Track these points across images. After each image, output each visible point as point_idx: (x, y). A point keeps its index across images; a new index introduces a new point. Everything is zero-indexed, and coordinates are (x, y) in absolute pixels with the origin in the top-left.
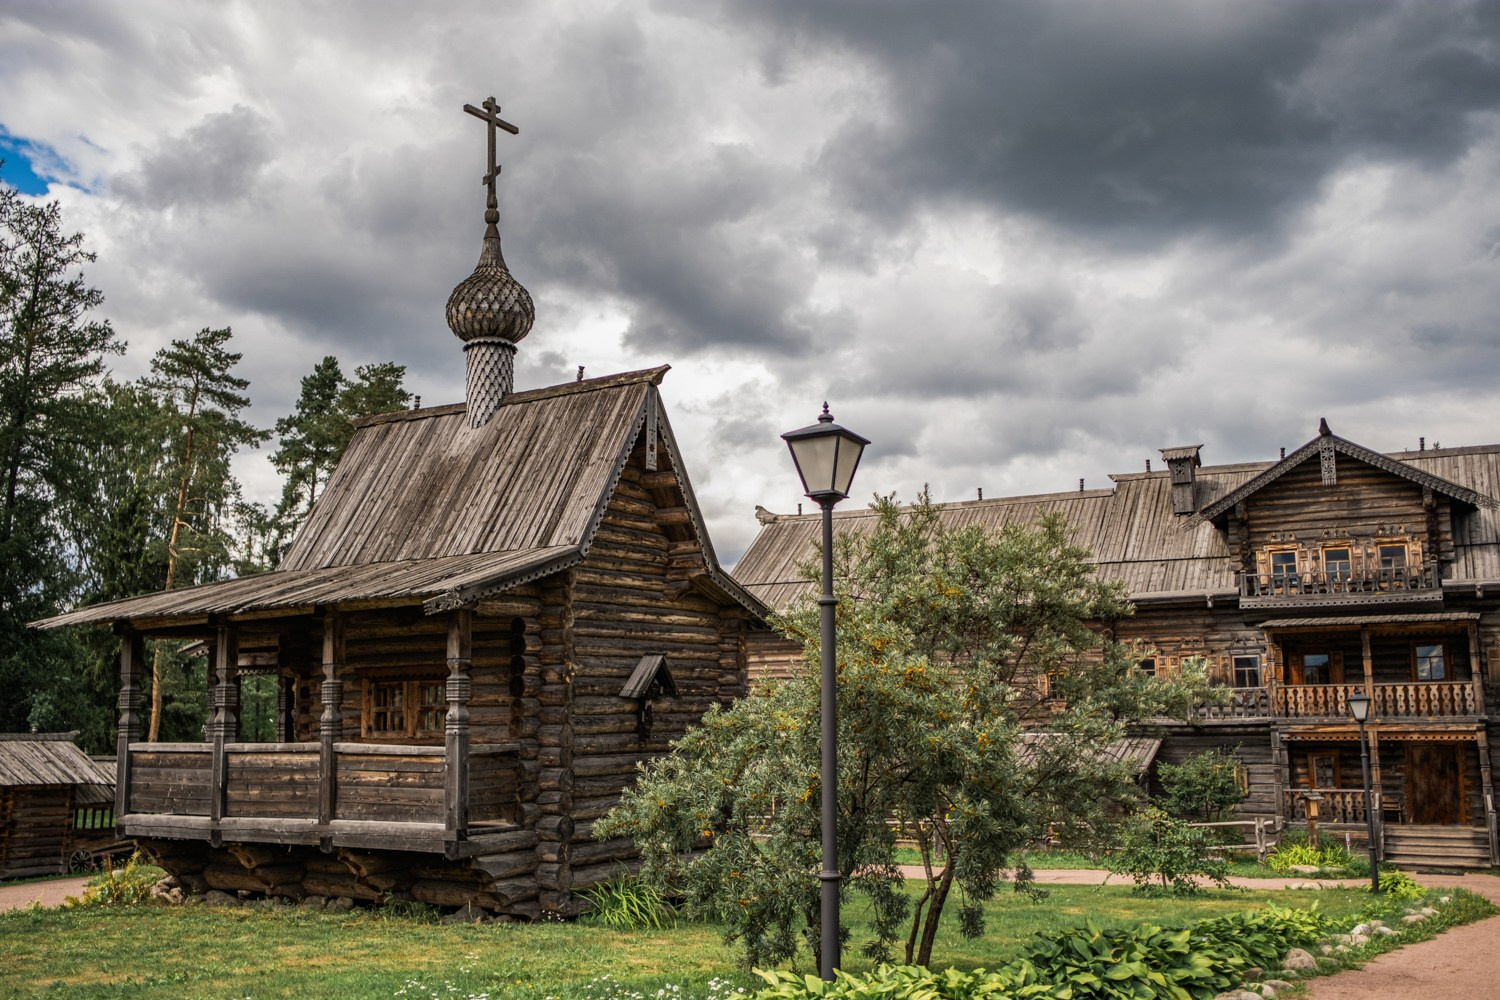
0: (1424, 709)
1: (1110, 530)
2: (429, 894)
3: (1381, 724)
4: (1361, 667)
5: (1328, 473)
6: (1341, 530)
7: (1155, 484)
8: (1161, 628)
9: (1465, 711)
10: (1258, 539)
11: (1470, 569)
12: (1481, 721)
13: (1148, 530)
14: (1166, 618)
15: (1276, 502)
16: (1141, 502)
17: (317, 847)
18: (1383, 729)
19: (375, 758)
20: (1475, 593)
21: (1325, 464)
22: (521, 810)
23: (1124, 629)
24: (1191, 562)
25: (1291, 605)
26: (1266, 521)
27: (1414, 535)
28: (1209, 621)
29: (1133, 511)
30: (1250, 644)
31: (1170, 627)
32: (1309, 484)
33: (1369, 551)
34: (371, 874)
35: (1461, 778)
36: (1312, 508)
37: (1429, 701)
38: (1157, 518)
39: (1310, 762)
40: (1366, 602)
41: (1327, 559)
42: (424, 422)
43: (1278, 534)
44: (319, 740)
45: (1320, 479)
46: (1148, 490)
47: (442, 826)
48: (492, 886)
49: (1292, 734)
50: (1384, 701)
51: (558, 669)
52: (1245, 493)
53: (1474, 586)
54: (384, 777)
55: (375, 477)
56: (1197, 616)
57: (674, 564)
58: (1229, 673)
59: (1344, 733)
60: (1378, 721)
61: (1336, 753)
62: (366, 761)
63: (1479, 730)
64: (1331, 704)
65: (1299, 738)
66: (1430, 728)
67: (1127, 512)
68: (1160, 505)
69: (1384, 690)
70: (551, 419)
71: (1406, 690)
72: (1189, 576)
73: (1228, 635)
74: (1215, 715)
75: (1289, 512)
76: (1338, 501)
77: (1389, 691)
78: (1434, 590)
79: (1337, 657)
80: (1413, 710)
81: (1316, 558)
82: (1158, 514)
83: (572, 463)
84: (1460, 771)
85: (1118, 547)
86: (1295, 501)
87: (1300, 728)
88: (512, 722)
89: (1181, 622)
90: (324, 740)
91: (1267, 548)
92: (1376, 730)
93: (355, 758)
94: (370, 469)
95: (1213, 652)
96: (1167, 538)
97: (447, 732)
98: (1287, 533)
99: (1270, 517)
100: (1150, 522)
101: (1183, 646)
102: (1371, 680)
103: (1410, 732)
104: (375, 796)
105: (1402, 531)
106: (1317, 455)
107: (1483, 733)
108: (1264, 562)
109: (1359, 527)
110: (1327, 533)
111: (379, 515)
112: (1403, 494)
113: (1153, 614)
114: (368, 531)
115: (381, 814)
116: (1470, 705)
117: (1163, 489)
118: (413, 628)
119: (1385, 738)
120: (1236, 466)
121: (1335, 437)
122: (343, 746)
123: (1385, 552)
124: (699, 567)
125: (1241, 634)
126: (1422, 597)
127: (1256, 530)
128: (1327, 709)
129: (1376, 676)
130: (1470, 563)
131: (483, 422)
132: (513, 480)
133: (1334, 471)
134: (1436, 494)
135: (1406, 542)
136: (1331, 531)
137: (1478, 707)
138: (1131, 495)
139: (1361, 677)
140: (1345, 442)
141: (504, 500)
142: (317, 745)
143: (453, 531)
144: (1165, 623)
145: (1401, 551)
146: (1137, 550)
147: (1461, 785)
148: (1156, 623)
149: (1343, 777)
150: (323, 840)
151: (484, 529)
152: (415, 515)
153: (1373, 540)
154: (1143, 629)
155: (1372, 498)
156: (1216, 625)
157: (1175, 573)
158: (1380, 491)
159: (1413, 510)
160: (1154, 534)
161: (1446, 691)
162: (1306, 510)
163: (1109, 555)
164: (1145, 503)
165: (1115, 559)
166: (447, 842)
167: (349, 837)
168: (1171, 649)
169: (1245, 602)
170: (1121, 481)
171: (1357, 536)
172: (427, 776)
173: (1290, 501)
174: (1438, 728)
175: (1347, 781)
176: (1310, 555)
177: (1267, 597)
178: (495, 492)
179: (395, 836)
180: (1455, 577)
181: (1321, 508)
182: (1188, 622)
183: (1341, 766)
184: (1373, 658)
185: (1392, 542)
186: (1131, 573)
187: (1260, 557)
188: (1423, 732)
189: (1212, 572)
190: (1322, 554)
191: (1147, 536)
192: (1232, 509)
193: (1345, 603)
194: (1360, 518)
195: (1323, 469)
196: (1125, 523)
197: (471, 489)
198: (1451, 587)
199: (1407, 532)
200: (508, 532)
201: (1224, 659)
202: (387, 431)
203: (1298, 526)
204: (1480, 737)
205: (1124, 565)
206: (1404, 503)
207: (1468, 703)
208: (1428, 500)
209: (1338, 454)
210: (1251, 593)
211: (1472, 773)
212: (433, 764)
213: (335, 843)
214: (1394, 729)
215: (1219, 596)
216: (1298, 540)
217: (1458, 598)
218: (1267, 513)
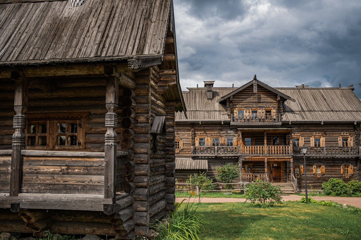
0: (279, 153)
1: (190, 102)
2: (63, 229)
3: (268, 156)
4: (264, 142)
5: (255, 90)
6: (256, 105)
7: (200, 91)
8: (207, 129)
9: (288, 153)
10: (234, 106)
11: (287, 117)
12: (292, 156)
13: (201, 103)
14: (209, 127)
15: (240, 97)
16: (197, 95)
17: (9, 209)
18: (269, 158)
19: (51, 159)
20: (289, 123)
21: (254, 87)
22: (129, 186)
23: (197, 129)
24: (215, 112)
25: (244, 124)
26: (237, 102)
27: (274, 107)
28: (220, 128)
29: (195, 97)
30: (231, 134)
31: (210, 129)
32: (248, 93)
33: (263, 111)
34: (37, 221)
35: (281, 170)
36: (249, 99)
37: (280, 150)
38: (203, 100)
39: (245, 166)
40: (263, 124)
41: (252, 113)
42: (42, 4)
43: (240, 105)
44: (11, 148)
45: (253, 91)
46: (198, 92)
47: (102, 196)
48: (121, 227)
49: (245, 159)
50: (269, 150)
51: (146, 115)
52: (233, 93)
53: (289, 121)
54: (58, 169)
55: (18, 24)
56: (217, 127)
57: (162, 79)
58: (225, 142)
59: (259, 159)
60: (268, 155)
61: (252, 164)
62: (45, 160)
63: (291, 158)
64: (256, 151)
65: (247, 160)
66: (280, 158)
67: (194, 98)
68: (202, 97)
69: (269, 147)
70: (121, 5)
71: (274, 148)
72: (215, 115)
73: (225, 132)
74: (223, 154)
75: (243, 100)
76: (256, 97)
77: (270, 148)
78: (280, 122)
79: (253, 139)
80: (276, 153)
81: (249, 112)
82: (202, 99)
83: (141, 21)
84: (281, 169)
85: (193, 107)
86: (245, 97)
87: (248, 157)
88: (123, 141)
89: (213, 128)
90: (15, 148)
91: (237, 109)
92: (267, 158)
93: (36, 158)
94: (14, 21)
95: (221, 136)
96: (207, 105)
97: (106, 144)
98: (242, 105)
99: (238, 101)
100: (201, 101)
101: (213, 135)
102: (266, 145)
103: (275, 159)
104: (51, 179)
105: (271, 106)
106: (252, 85)
107: (292, 159)
108: (236, 113)
109: (260, 105)
110: (252, 106)
111: (26, 39)
112: (271, 97)
113: (205, 126)
114: (22, 46)
115: (55, 189)
116: (290, 152)
117: (202, 92)
118: (54, 94)
119: (269, 160)
120: (221, 88)
121: (257, 80)
122: (28, 152)
123: (267, 112)
124: (174, 81)
125: (229, 132)
126: (277, 124)
127: (234, 104)
128: (255, 152)
129: (268, 144)
130: (286, 116)
131: (80, 4)
132: (108, 27)
133: (257, 89)
134: (281, 97)
135: (272, 109)
136: (253, 105)
137: (292, 152)
138: (194, 93)
139: (263, 144)
140: (260, 82)
141: (106, 35)
142: (10, 151)
143: (79, 47)
144: (209, 128)
145: (270, 111)
146: (199, 108)
147: (282, 172)
148: (206, 128)
149: (253, 170)
150: (13, 205)
151: (99, 47)
152: (50, 39)
153: (264, 108)
154: (202, 129)
155: (264, 97)
156: (222, 129)
157: (211, 115)
158: (266, 96)
159: (274, 101)
160: (203, 104)
161: (284, 148)
162: (247, 99)
163: (192, 109)
164: (198, 96)
165: (193, 110)
166: (105, 205)
167: (32, 203)
168: (210, 135)
169: (232, 123)
170: (190, 89)
171: (260, 107)
172: (89, 168)
173: (243, 97)
174: (282, 157)
175: (254, 172)
176: (248, 111)
177: (238, 122)
178: (98, 32)
179: (67, 202)
180: (284, 119)
181: (251, 99)
182: (215, 128)
183: (253, 167)
184: (267, 139)
185: (268, 109)
186: (199, 114)
187: (235, 111)
188: (278, 159)
189: (221, 115)
190: (251, 111)
191: (201, 104)
192: (229, 98)
193: (258, 125)
194: (261, 102)
195: (254, 88)
196: (194, 100)
197: (83, 30)
198: (284, 121)
199: (272, 107)
200: (115, 48)
201: (224, 138)
202: (20, 6)
203: (245, 103)
204: (292, 160)
205: (196, 112)
206: (272, 99)
207: (289, 151)
208: (279, 98)
209: (258, 85)
210: (233, 121)
211: (284, 169)
212: (93, 162)
213: (21, 206)
214: (271, 158)
215: (225, 121)
216: (245, 107)
217: (285, 124)
218: (237, 100)
